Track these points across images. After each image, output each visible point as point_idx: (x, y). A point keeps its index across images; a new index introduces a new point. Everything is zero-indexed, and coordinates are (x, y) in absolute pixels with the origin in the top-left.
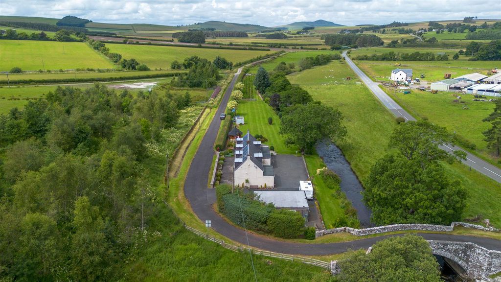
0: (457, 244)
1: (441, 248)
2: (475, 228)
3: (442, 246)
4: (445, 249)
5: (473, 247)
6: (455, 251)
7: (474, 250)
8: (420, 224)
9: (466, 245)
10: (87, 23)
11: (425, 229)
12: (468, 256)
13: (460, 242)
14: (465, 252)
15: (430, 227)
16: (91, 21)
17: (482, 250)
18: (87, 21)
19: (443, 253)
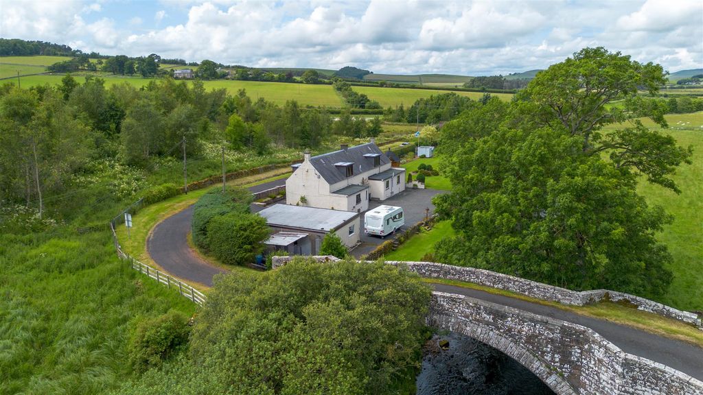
0: (536, 322)
1: (488, 324)
2: (669, 316)
3: (489, 318)
4: (498, 329)
5: (587, 341)
6: (530, 339)
7: (590, 351)
8: (486, 272)
9: (563, 327)
10: (367, 74)
11: (500, 286)
12: (576, 367)
13: (545, 318)
14: (563, 350)
15: (516, 284)
16: (372, 73)
17: (607, 349)
18: (367, 73)
19: (496, 339)
